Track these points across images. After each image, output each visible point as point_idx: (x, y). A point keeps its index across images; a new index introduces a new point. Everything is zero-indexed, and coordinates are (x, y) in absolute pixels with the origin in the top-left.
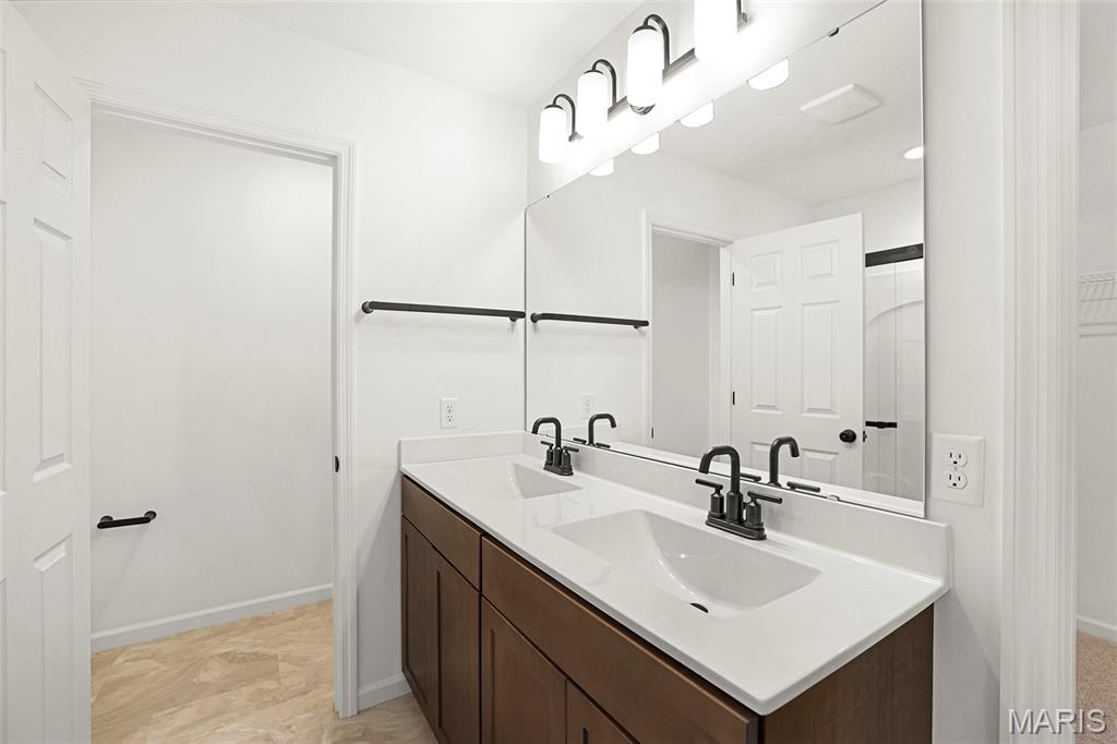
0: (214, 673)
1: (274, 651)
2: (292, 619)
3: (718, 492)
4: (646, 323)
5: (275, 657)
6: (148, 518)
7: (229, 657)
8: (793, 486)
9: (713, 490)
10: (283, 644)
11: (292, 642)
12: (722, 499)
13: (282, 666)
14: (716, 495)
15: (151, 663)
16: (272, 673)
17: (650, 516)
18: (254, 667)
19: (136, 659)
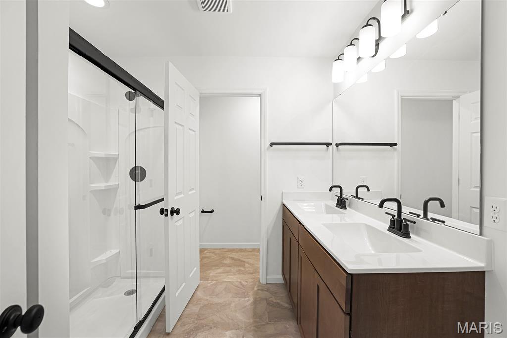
0: (228, 261)
1: (244, 260)
2: (251, 252)
3: (393, 217)
4: (396, 144)
5: (244, 261)
6: (212, 211)
7: (232, 258)
8: (433, 220)
9: (391, 217)
10: (247, 258)
11: (249, 258)
12: (394, 221)
13: (246, 264)
14: (392, 219)
15: (213, 255)
16: (243, 266)
17: (367, 225)
18: (239, 263)
19: (210, 253)
